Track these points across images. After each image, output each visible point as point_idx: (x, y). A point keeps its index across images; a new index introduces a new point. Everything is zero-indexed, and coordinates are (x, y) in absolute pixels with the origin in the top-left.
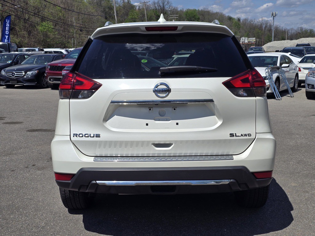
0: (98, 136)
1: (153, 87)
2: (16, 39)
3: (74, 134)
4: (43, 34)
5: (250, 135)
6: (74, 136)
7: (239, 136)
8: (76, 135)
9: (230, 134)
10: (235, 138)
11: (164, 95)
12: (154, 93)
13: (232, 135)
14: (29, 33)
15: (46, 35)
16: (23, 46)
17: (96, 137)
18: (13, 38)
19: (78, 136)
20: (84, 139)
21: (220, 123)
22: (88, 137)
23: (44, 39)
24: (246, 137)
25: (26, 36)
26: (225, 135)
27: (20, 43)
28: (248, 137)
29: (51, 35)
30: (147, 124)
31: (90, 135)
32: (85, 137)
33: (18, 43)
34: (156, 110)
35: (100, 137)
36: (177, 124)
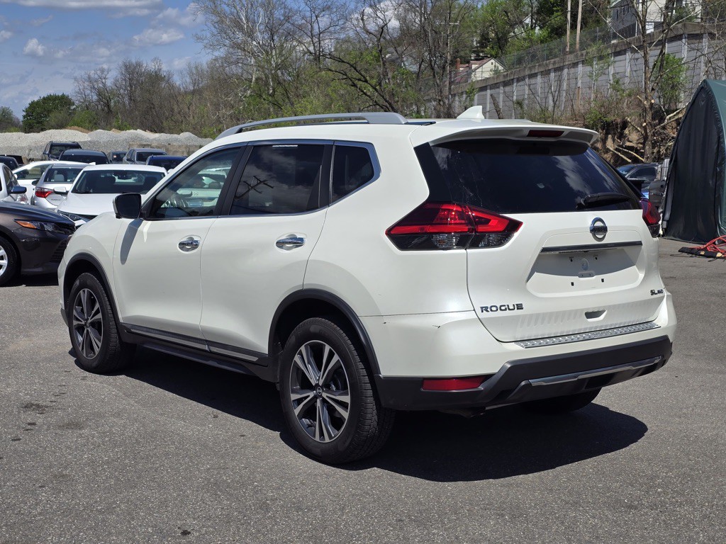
0: (520, 307)
1: (589, 223)
3: (482, 308)
5: (662, 291)
6: (482, 311)
7: (657, 294)
8: (484, 309)
9: (652, 291)
12: (591, 234)
13: (652, 293)
17: (518, 309)
19: (489, 310)
20: (499, 313)
21: (641, 275)
22: (506, 309)
26: (646, 292)
30: (572, 284)
31: (508, 306)
32: (501, 309)
35: (522, 308)
36: (603, 280)
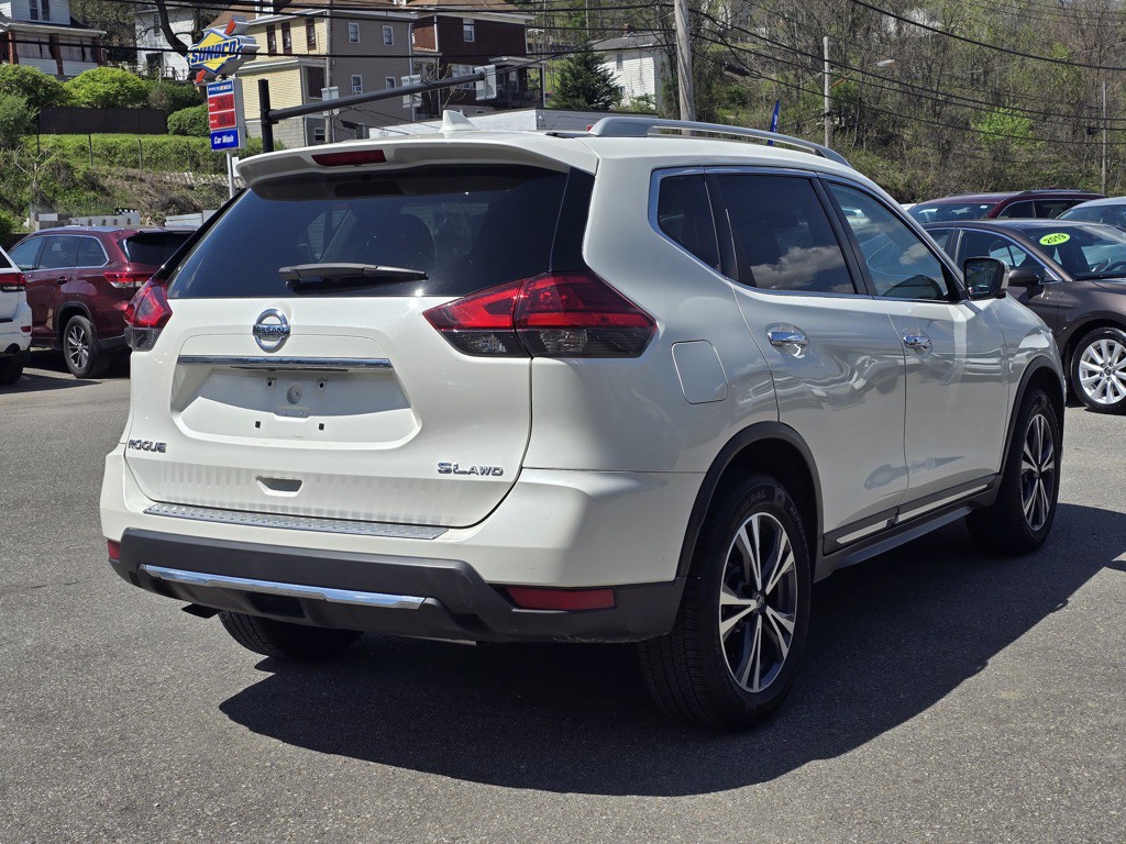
0: (161, 448)
2: (897, 175)
3: (130, 441)
4: (991, 151)
5: (497, 472)
6: (129, 447)
7: (465, 473)
8: (132, 443)
9: (441, 465)
10: (452, 476)
11: (273, 344)
12: (254, 339)
13: (445, 469)
14: (945, 150)
15: (1002, 154)
16: (919, 197)
17: (159, 450)
18: (887, 169)
19: (134, 446)
22: (148, 449)
23: (994, 168)
24: (484, 478)
25: (934, 159)
26: (425, 465)
27: (908, 186)
28: (491, 478)
29: (1021, 153)
30: (258, 424)
31: (151, 444)
32: (143, 448)
33: (904, 186)
34: (282, 387)
35: (164, 451)
36: (321, 427)
